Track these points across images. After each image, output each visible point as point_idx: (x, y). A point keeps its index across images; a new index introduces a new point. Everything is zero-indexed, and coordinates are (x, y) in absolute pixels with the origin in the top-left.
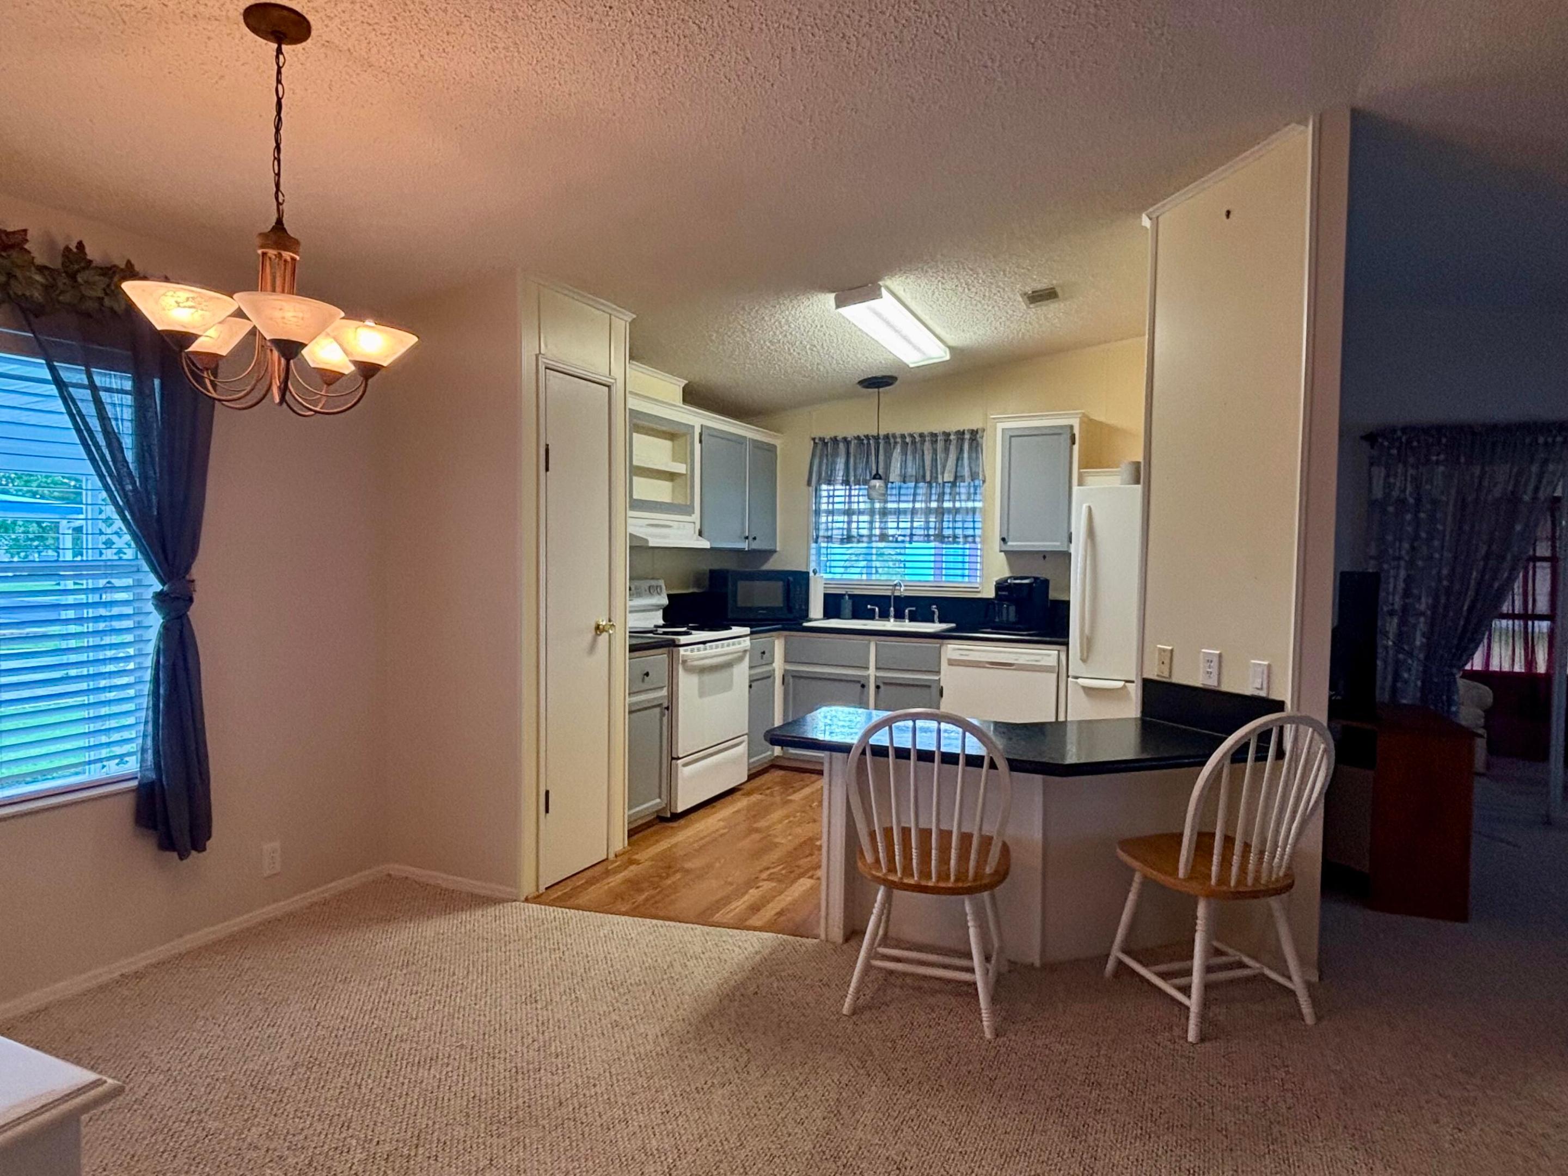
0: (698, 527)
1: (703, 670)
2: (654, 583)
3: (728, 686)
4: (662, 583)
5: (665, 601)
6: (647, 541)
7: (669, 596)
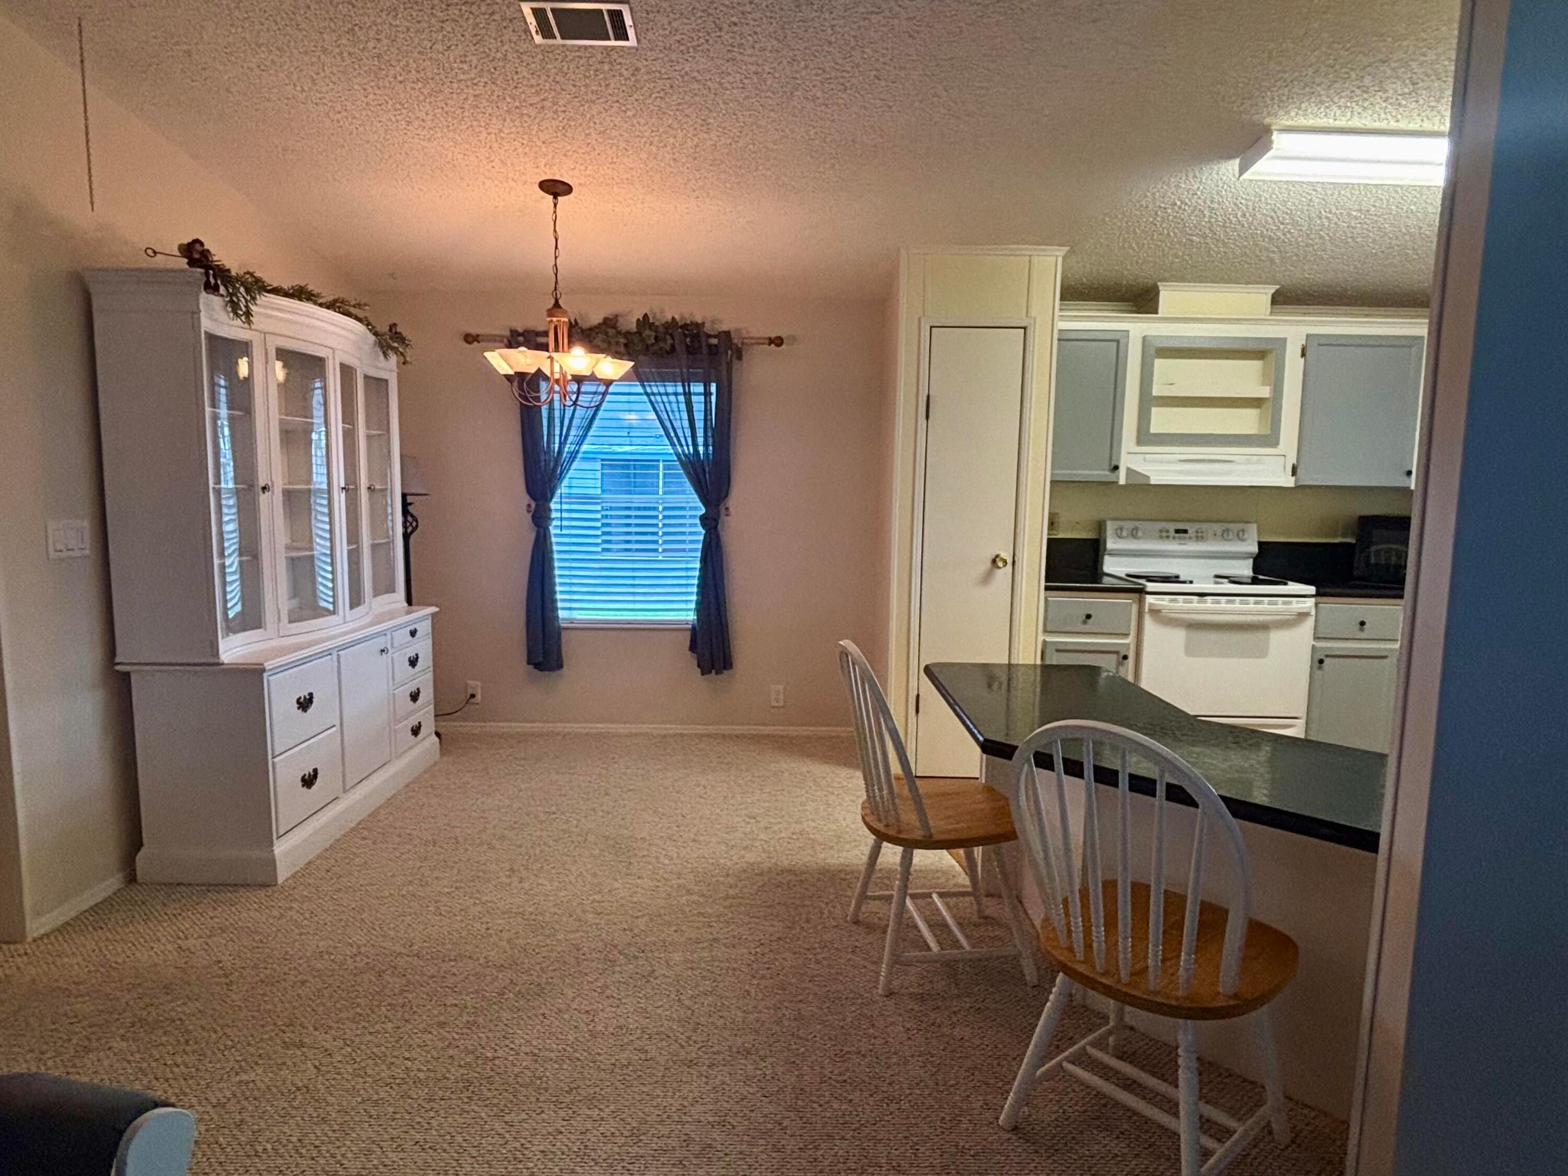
0: (1292, 459)
1: (1194, 626)
2: (1235, 527)
3: (1262, 652)
4: (1253, 528)
5: (1255, 549)
6: (1148, 477)
7: (1261, 544)
